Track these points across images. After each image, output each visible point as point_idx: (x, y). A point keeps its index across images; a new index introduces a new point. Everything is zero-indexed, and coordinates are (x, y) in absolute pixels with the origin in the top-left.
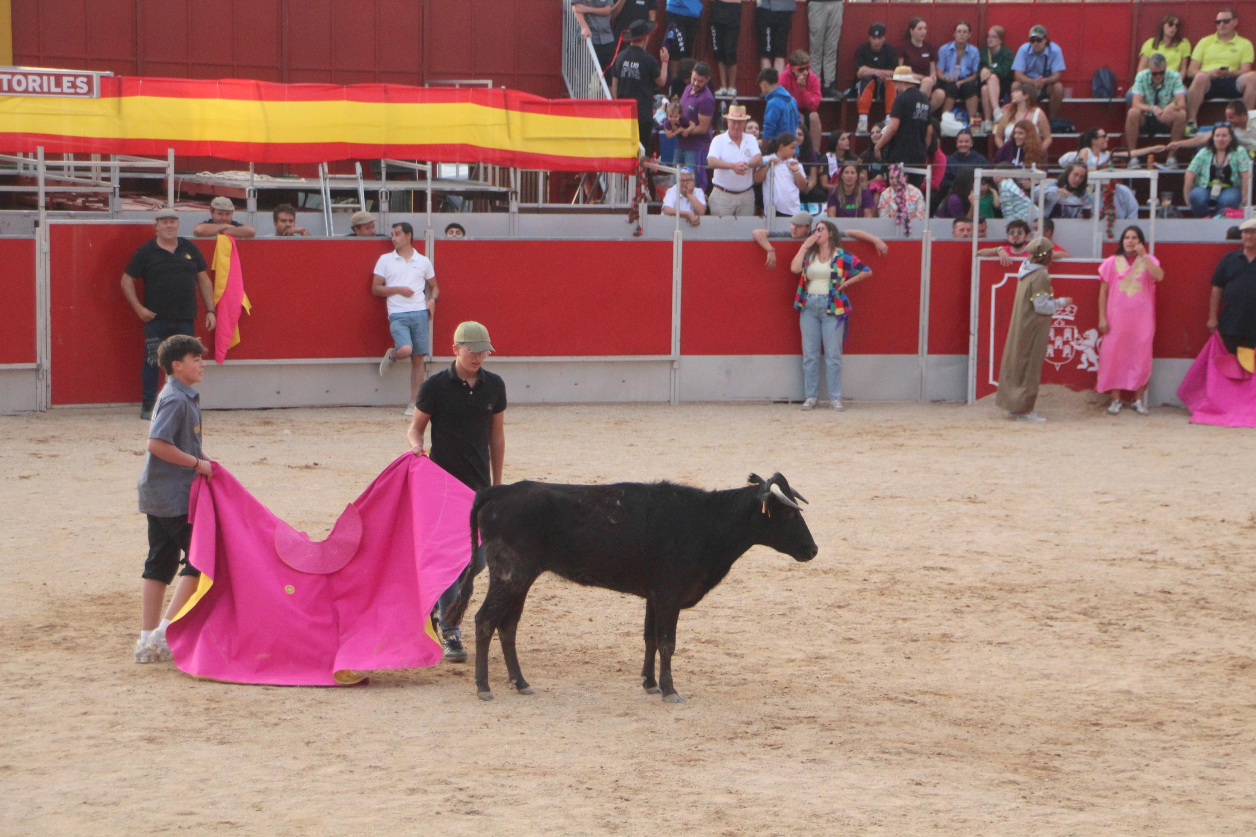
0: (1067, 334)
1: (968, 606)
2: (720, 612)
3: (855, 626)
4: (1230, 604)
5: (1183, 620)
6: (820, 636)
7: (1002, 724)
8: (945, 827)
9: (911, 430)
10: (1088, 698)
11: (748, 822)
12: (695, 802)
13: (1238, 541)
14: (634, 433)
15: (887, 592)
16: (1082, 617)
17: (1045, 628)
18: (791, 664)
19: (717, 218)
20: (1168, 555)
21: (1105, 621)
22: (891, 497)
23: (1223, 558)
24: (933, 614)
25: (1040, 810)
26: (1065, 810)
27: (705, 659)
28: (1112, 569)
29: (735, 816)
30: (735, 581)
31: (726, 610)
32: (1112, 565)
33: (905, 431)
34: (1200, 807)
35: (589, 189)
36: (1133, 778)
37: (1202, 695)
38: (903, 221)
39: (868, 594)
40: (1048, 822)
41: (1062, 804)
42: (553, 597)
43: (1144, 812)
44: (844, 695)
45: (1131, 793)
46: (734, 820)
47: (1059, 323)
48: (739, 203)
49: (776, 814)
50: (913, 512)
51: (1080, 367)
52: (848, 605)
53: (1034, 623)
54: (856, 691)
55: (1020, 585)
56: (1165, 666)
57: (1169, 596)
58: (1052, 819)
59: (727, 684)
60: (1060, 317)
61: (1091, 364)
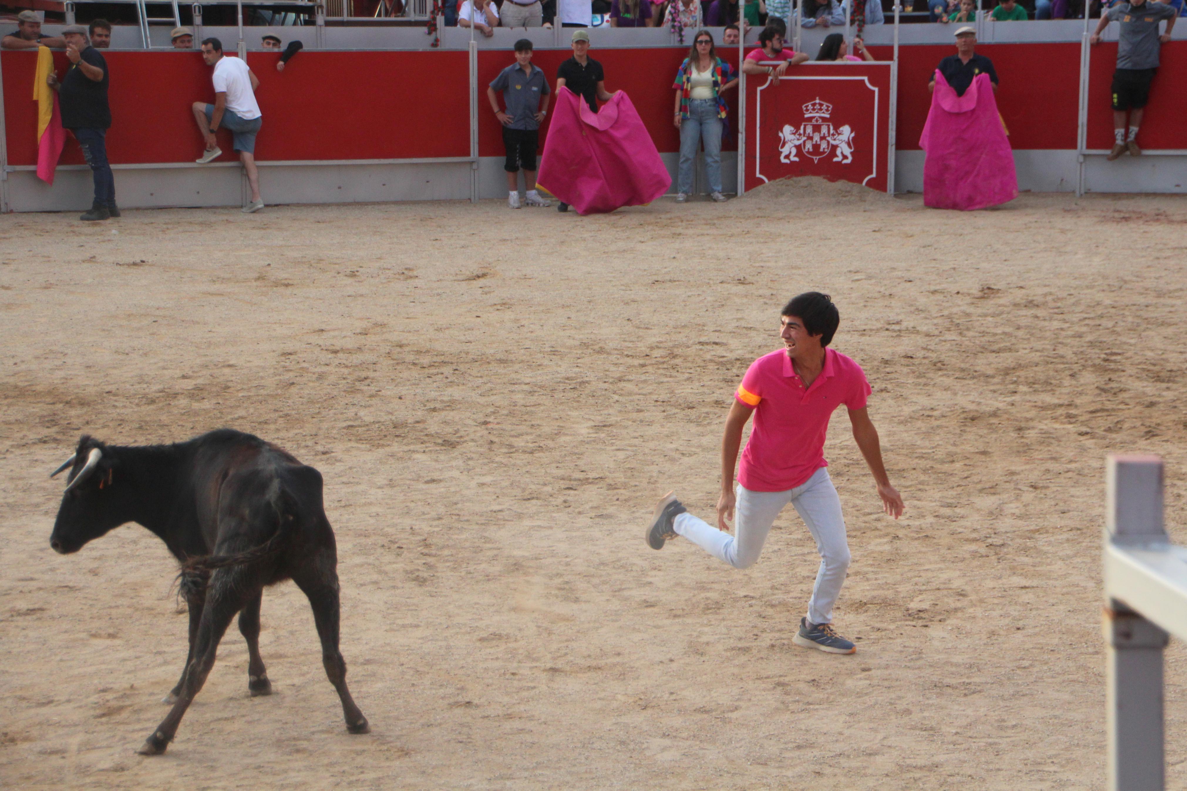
0: (824, 130)
2: (518, 388)
3: (638, 396)
4: (963, 365)
5: (922, 381)
6: (607, 406)
8: (716, 569)
9: (688, 221)
10: (841, 452)
11: (543, 572)
12: (496, 556)
13: (971, 310)
14: (439, 229)
15: (667, 365)
19: (509, 29)
20: (911, 325)
22: (670, 281)
23: (958, 325)
24: (707, 383)
25: (798, 550)
28: (863, 339)
31: (524, 386)
32: (863, 335)
33: (682, 221)
34: (935, 541)
35: (390, 4)
36: (878, 520)
37: (938, 445)
38: (677, 28)
39: (649, 367)
40: (805, 561)
42: (366, 378)
43: (887, 547)
45: (877, 533)
46: (531, 570)
47: (817, 121)
48: (527, 14)
49: (567, 564)
50: (690, 294)
51: (835, 159)
56: (907, 421)
57: (911, 360)
58: (809, 558)
60: (818, 115)
61: (845, 157)
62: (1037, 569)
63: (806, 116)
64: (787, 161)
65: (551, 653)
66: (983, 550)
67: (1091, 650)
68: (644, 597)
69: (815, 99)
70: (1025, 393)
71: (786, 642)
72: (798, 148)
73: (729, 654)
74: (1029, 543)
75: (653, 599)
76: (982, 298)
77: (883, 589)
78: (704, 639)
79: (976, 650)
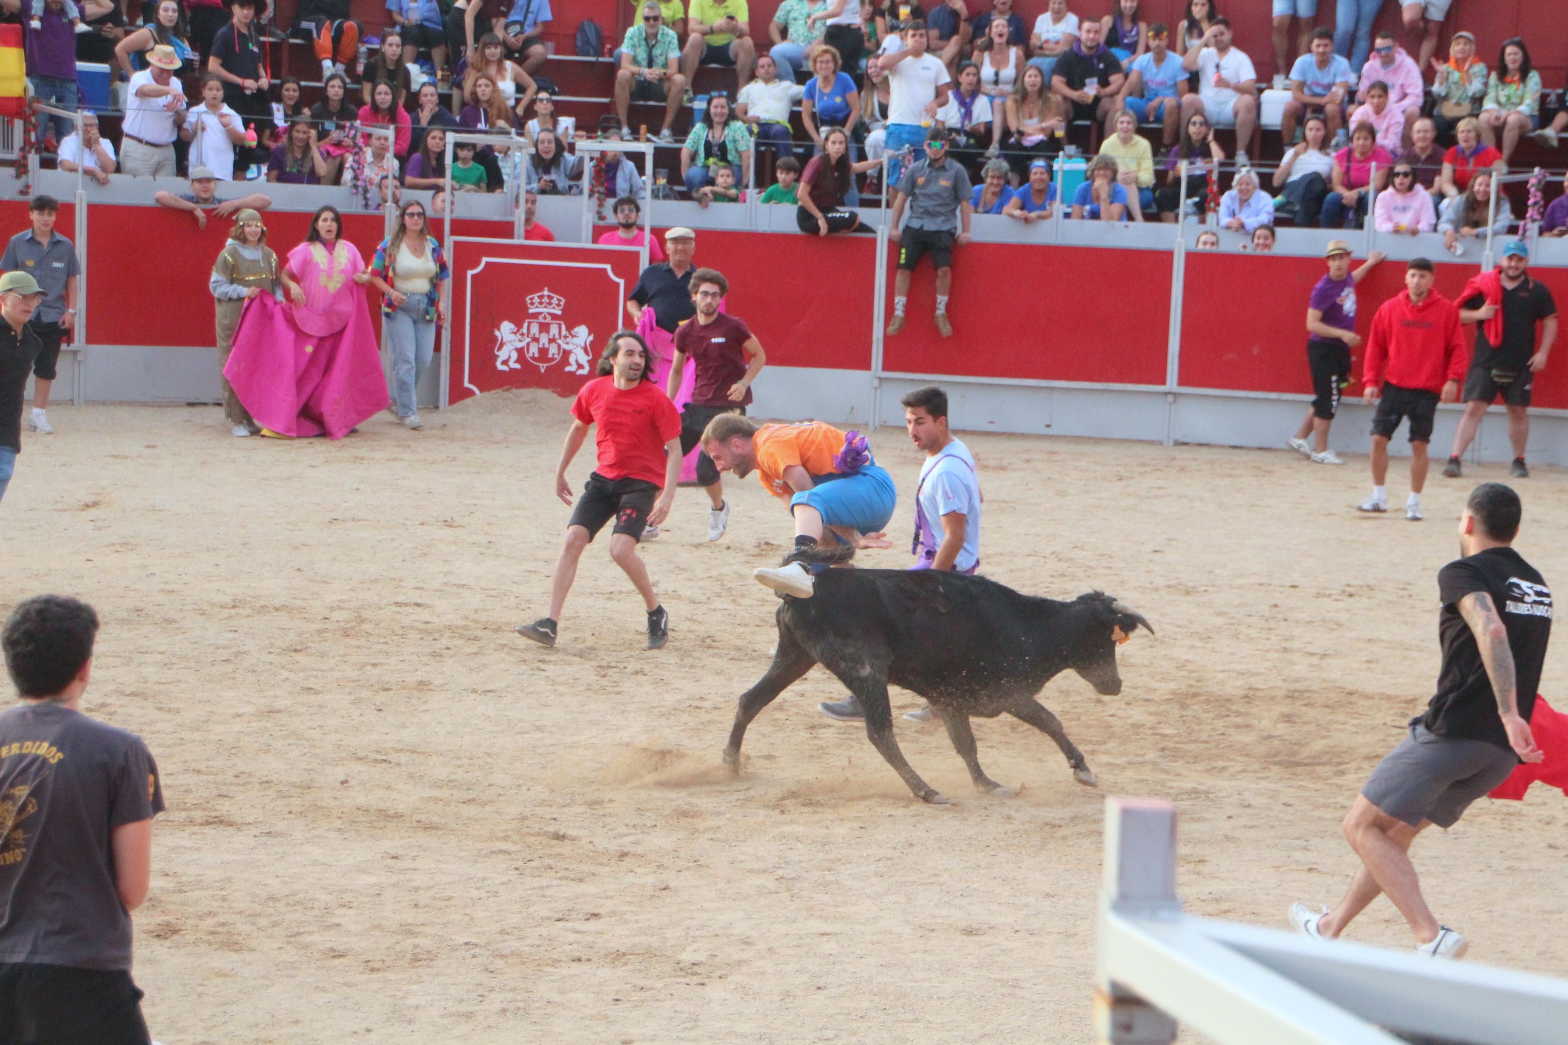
0: (554, 330)
1: (448, 649)
2: (149, 658)
3: (314, 673)
5: (688, 661)
6: (273, 685)
7: (490, 785)
8: (426, 906)
10: (586, 753)
11: (190, 910)
15: (353, 632)
16: (577, 659)
17: (537, 672)
18: (238, 719)
19: (131, 176)
21: (604, 663)
23: (730, 589)
24: (407, 658)
25: (536, 882)
26: (564, 882)
27: (130, 715)
29: (173, 903)
30: (166, 620)
31: (157, 656)
32: (610, 599)
37: (710, 746)
38: (361, 190)
39: (329, 635)
40: (544, 897)
41: (559, 875)
43: (650, 880)
44: (304, 754)
46: (172, 907)
47: (545, 318)
49: (224, 899)
50: (380, 537)
51: (568, 369)
52: (307, 648)
53: (525, 667)
54: (317, 751)
55: (507, 624)
56: (670, 714)
58: (550, 892)
59: (160, 745)
60: (545, 310)
61: (580, 366)
62: (840, 909)
63: (531, 311)
64: (505, 368)
65: (202, 1021)
66: (771, 884)
67: (909, 1016)
68: (329, 945)
69: (542, 290)
70: (818, 681)
71: (521, 1005)
72: (520, 351)
73: (446, 1021)
74: (830, 877)
75: (343, 947)
76: (759, 555)
77: (646, 935)
78: (411, 1001)
79: (767, 1016)
